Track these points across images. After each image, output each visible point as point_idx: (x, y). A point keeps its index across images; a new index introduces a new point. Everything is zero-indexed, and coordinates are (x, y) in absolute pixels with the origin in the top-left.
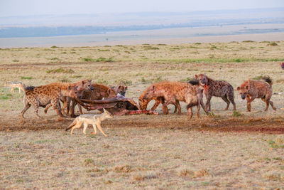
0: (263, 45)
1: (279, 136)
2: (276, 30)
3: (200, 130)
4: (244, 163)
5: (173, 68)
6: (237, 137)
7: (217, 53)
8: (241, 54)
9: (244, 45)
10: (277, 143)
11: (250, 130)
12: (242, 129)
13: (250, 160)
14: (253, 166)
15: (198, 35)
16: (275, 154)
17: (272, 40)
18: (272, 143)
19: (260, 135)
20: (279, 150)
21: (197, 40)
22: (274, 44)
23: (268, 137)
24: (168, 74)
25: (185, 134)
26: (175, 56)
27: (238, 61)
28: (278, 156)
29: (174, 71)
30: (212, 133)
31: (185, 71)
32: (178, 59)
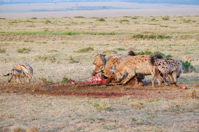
0: (92, 20)
1: (103, 100)
2: (104, 8)
3: (32, 94)
4: (71, 122)
5: (11, 39)
6: (66, 101)
7: (51, 27)
8: (72, 28)
9: (75, 20)
10: (101, 105)
11: (77, 94)
12: (70, 94)
13: (77, 120)
14: (79, 125)
15: (34, 11)
16: (99, 116)
17: (100, 17)
18: (97, 105)
19: (86, 99)
20: (103, 112)
21: (34, 15)
22: (102, 20)
23: (93, 100)
24: (7, 44)
25: (19, 97)
26: (14, 29)
27: (70, 34)
28: (101, 117)
29: (12, 42)
30: (44, 96)
31: (22, 42)
32: (16, 31)
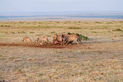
0: (55, 23)
1: (58, 49)
2: (59, 18)
3: (35, 47)
4: (48, 57)
5: (28, 29)
6: (46, 50)
7: (41, 25)
8: (48, 25)
9: (49, 23)
10: (58, 51)
11: (50, 47)
12: (47, 47)
14: (50, 58)
15: (35, 19)
16: (57, 55)
17: (57, 21)
18: (56, 51)
19: (53, 49)
20: (58, 53)
21: (36, 21)
22: (58, 22)
23: (55, 49)
24: (26, 31)
25: (30, 48)
26: (28, 25)
27: (47, 27)
28: (58, 55)
30: (39, 48)
31: (31, 30)
32: (29, 26)
